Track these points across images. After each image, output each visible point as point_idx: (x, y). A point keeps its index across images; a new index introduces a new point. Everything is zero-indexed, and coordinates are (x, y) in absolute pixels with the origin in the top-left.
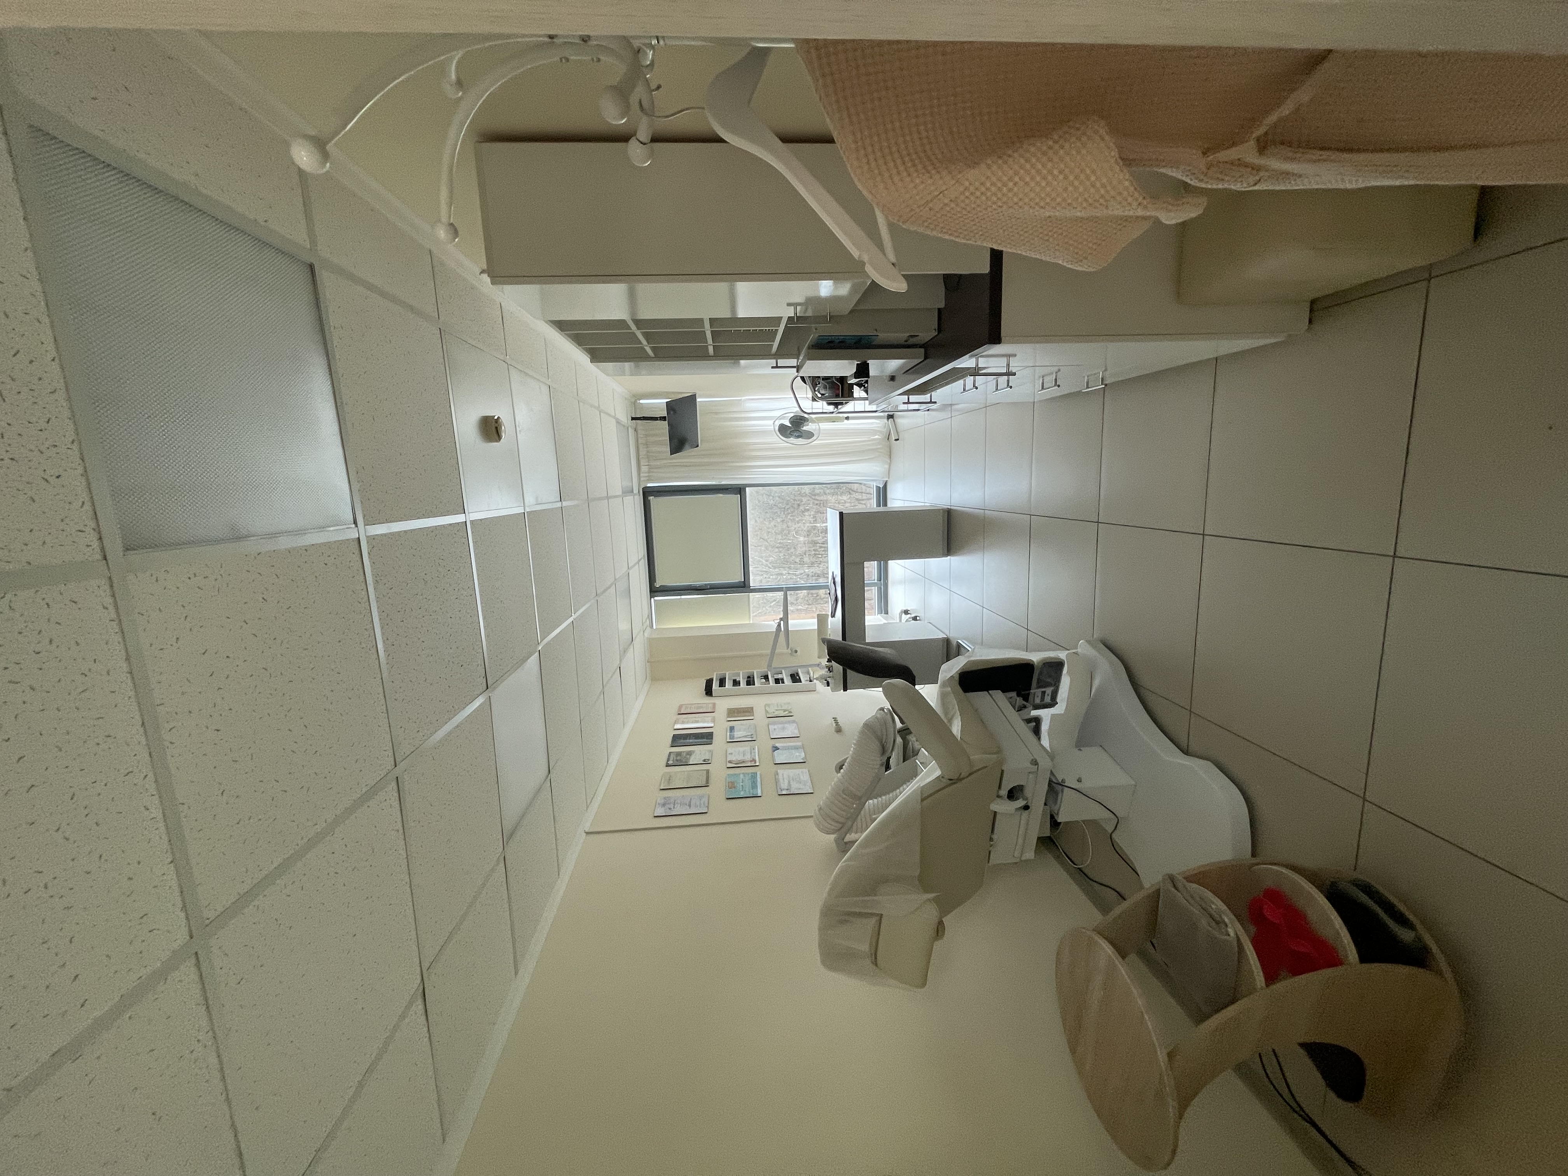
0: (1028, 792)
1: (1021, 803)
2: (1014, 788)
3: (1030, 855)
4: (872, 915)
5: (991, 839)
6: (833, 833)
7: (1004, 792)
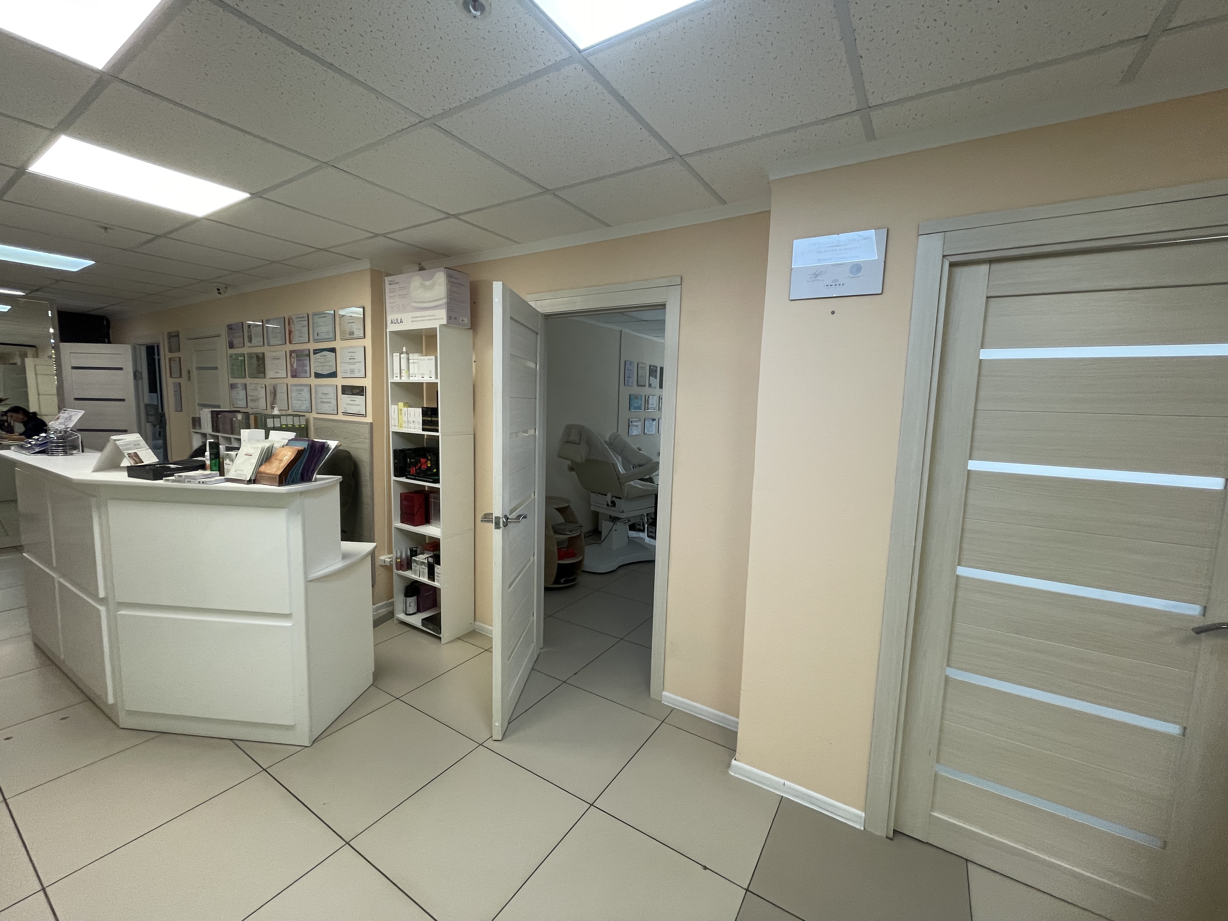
0: (613, 508)
1: (610, 504)
2: (615, 504)
3: (592, 508)
4: (580, 442)
5: (599, 493)
6: (609, 440)
7: (614, 499)
